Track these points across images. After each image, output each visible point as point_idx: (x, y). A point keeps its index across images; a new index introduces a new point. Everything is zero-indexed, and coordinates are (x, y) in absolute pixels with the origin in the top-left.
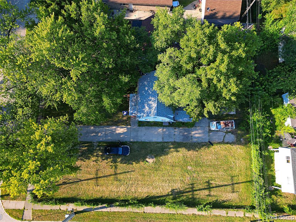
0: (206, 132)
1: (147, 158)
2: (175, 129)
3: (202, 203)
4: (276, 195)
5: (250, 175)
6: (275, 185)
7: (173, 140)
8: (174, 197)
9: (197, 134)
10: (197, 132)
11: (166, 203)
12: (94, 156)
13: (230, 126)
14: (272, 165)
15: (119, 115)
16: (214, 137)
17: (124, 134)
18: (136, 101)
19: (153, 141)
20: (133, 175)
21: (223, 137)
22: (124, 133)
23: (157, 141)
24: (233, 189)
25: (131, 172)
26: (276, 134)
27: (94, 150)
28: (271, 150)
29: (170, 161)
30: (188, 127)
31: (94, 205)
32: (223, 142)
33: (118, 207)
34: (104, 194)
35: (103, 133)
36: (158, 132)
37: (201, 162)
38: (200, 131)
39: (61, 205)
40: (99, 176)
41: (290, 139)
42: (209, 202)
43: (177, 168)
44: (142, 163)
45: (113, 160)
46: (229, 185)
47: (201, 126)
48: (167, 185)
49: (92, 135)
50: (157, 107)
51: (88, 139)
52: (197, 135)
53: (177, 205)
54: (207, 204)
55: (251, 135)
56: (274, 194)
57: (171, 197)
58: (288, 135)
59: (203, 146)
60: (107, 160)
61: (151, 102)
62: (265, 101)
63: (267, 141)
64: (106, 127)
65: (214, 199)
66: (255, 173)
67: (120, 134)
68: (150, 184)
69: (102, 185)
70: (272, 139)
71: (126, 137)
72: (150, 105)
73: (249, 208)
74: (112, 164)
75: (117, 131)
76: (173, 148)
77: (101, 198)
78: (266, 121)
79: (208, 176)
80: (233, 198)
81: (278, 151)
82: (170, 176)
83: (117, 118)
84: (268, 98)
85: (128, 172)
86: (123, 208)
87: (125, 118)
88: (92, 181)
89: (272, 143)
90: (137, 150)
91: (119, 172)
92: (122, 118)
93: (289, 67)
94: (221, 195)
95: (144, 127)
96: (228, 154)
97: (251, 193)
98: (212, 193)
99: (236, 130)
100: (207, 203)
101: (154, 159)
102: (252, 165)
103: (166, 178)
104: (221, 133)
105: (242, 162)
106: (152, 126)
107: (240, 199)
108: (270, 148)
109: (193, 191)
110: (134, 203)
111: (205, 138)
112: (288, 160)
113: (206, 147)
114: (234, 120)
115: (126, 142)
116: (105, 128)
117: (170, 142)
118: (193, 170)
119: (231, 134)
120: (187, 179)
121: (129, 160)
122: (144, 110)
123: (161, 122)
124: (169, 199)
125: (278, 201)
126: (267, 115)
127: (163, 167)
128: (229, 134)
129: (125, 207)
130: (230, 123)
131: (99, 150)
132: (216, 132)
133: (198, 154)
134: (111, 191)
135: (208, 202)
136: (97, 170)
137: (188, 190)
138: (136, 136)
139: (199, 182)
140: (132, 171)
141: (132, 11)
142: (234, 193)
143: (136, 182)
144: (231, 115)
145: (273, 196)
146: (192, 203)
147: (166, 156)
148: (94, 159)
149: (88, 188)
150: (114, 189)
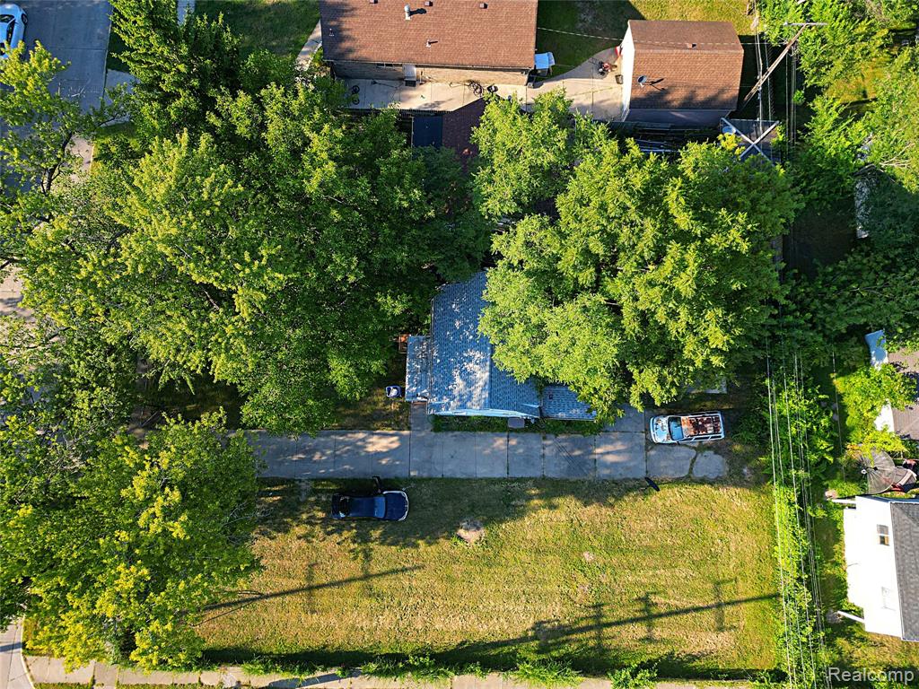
0: (637, 448)
1: (459, 527)
2: (545, 438)
3: (626, 662)
4: (849, 636)
5: (770, 577)
6: (844, 608)
7: (538, 474)
8: (543, 644)
9: (610, 454)
10: (610, 448)
11: (520, 663)
12: (300, 522)
13: (709, 432)
14: (837, 546)
15: (375, 398)
16: (663, 464)
17: (389, 456)
18: (427, 358)
19: (479, 476)
20: (420, 580)
21: (689, 462)
22: (390, 453)
23: (489, 476)
24: (720, 620)
25: (412, 569)
26: (849, 453)
27: (299, 503)
28: (833, 501)
29: (529, 537)
30: (583, 434)
31: (301, 671)
32: (688, 477)
33: (374, 679)
34: (330, 637)
35: (329, 452)
36: (493, 448)
37: (623, 538)
38: (619, 446)
39: (204, 672)
40: (315, 583)
41: (891, 468)
42: (649, 661)
43: (550, 557)
44: (445, 544)
45: (358, 535)
46: (708, 608)
47: (623, 428)
48: (521, 608)
49: (295, 459)
50: (491, 381)
51: (282, 472)
52: (610, 458)
53: (551, 670)
54: (642, 666)
55: (773, 458)
56: (843, 635)
57: (534, 644)
58: (884, 458)
59: (629, 490)
60: (341, 535)
61: (471, 365)
62: (813, 355)
63: (821, 476)
64: (336, 434)
65: (663, 651)
66: (786, 573)
67: (379, 455)
68: (471, 604)
69: (325, 611)
70: (837, 470)
71: (398, 463)
72: (469, 374)
73: (767, 678)
74: (356, 545)
75: (370, 445)
76: (540, 496)
77: (324, 648)
78: (819, 416)
79: (645, 580)
80: (720, 646)
81: (853, 507)
82: (528, 581)
83: (369, 407)
84: (822, 348)
85: (404, 570)
86: (389, 679)
87: (393, 407)
88: (296, 599)
89: (835, 482)
90: (430, 504)
91: (375, 571)
92: (384, 406)
93: (884, 257)
94: (685, 638)
95: (450, 434)
96: (705, 513)
97: (774, 632)
98: (657, 633)
99: (728, 441)
100: (642, 662)
101: (482, 531)
102: (776, 548)
103: (516, 588)
104: (683, 453)
105: (745, 538)
106: (475, 430)
107: (739, 649)
108: (832, 494)
109: (600, 626)
110: (423, 666)
111: (635, 466)
112: (882, 535)
113: (637, 495)
114: (722, 412)
115: (397, 478)
116: (333, 437)
117: (530, 478)
118: (601, 564)
119: (712, 452)
120: (583, 591)
121: (405, 535)
122: (450, 387)
123: (502, 418)
124: (528, 651)
125: (855, 656)
126: (821, 396)
127: (507, 554)
128: (707, 453)
129: (394, 678)
130: (708, 421)
131: (317, 503)
132: (667, 446)
133: (615, 514)
134: (353, 626)
135: (645, 659)
136: (311, 566)
137: (584, 624)
138: (428, 461)
139: (616, 601)
140: (416, 568)
141: (412, 84)
142: (723, 632)
143: (429, 600)
144: (713, 395)
145: (840, 641)
146: (595, 664)
147: (518, 523)
148: (300, 530)
149: (284, 619)
150: (363, 621)
